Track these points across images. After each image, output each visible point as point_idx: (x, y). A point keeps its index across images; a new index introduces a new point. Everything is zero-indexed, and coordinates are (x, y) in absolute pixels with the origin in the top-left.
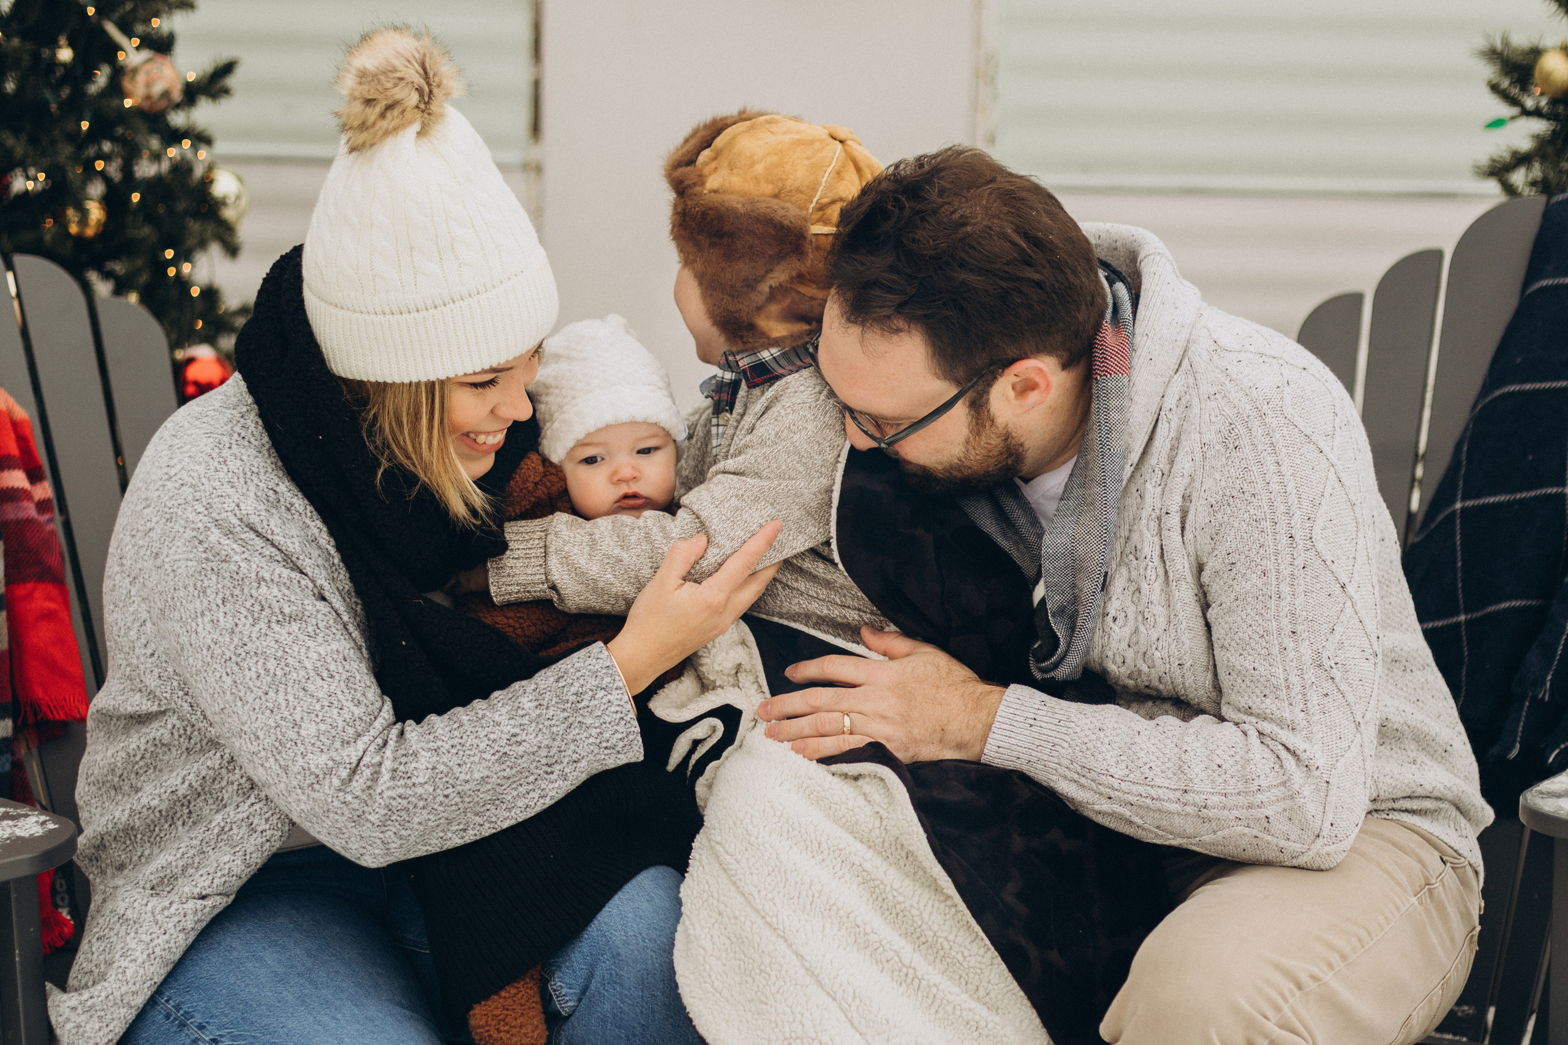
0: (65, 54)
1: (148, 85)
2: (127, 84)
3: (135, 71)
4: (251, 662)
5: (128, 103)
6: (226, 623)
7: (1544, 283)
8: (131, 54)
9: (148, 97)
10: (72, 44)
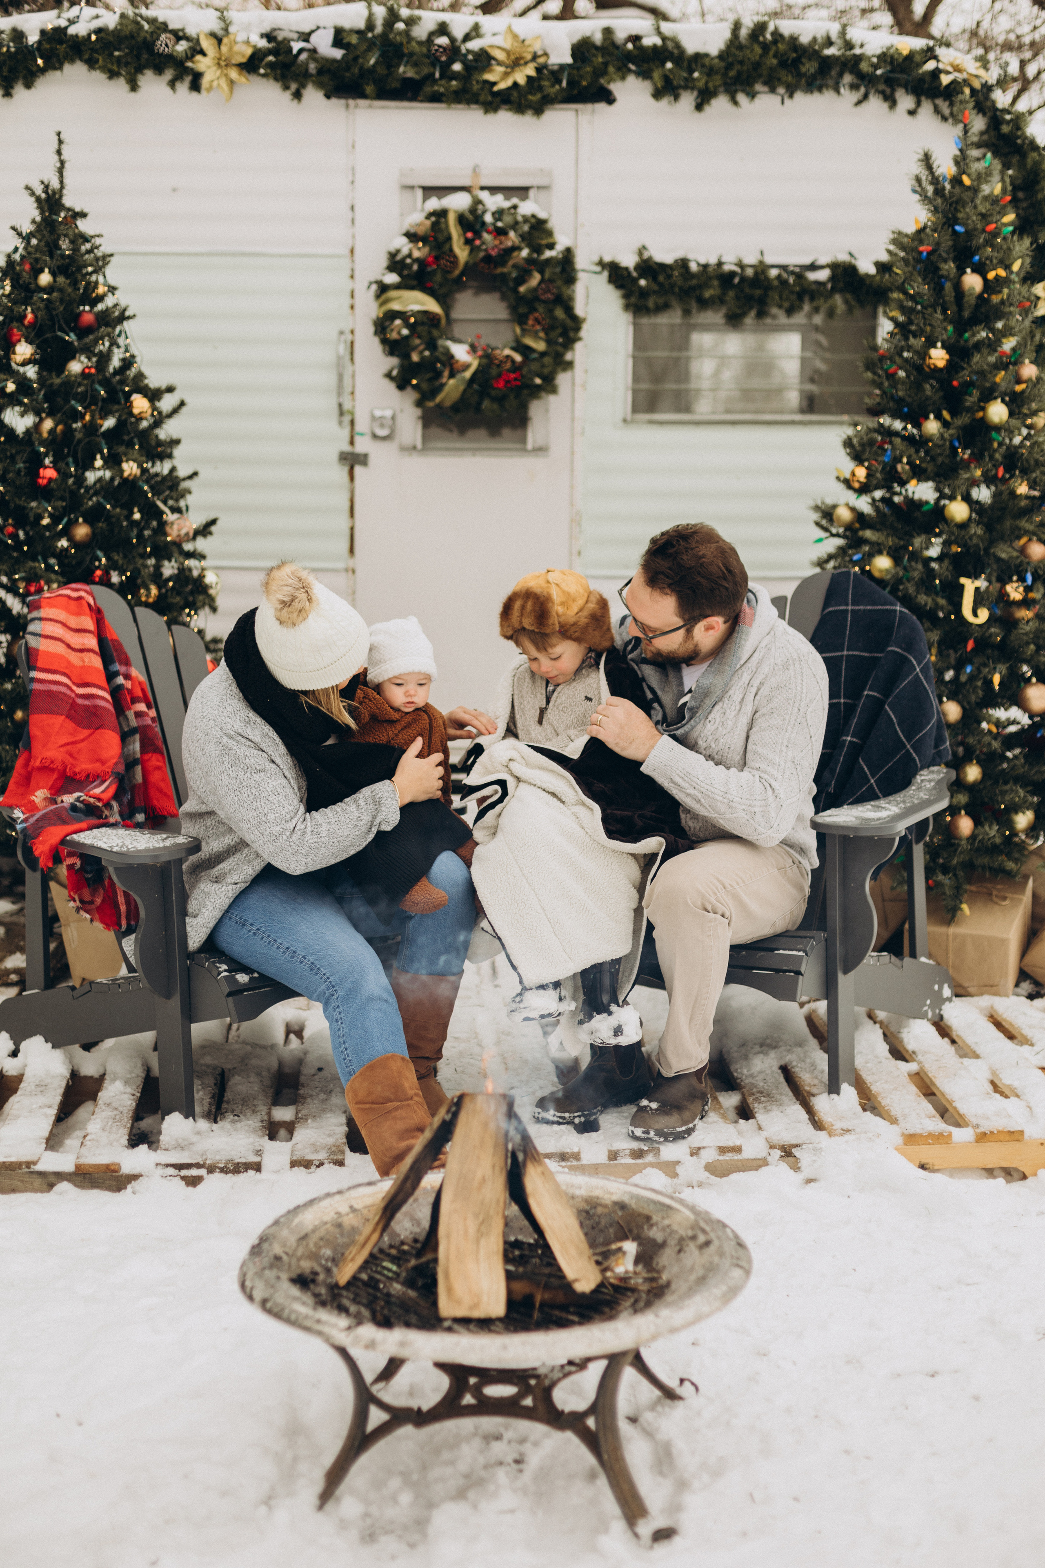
0: (137, 516)
1: (179, 530)
2: (168, 529)
3: (172, 523)
4: (245, 790)
5: (169, 539)
6: (233, 775)
7: (831, 609)
8: (170, 517)
9: (179, 536)
10: (139, 511)
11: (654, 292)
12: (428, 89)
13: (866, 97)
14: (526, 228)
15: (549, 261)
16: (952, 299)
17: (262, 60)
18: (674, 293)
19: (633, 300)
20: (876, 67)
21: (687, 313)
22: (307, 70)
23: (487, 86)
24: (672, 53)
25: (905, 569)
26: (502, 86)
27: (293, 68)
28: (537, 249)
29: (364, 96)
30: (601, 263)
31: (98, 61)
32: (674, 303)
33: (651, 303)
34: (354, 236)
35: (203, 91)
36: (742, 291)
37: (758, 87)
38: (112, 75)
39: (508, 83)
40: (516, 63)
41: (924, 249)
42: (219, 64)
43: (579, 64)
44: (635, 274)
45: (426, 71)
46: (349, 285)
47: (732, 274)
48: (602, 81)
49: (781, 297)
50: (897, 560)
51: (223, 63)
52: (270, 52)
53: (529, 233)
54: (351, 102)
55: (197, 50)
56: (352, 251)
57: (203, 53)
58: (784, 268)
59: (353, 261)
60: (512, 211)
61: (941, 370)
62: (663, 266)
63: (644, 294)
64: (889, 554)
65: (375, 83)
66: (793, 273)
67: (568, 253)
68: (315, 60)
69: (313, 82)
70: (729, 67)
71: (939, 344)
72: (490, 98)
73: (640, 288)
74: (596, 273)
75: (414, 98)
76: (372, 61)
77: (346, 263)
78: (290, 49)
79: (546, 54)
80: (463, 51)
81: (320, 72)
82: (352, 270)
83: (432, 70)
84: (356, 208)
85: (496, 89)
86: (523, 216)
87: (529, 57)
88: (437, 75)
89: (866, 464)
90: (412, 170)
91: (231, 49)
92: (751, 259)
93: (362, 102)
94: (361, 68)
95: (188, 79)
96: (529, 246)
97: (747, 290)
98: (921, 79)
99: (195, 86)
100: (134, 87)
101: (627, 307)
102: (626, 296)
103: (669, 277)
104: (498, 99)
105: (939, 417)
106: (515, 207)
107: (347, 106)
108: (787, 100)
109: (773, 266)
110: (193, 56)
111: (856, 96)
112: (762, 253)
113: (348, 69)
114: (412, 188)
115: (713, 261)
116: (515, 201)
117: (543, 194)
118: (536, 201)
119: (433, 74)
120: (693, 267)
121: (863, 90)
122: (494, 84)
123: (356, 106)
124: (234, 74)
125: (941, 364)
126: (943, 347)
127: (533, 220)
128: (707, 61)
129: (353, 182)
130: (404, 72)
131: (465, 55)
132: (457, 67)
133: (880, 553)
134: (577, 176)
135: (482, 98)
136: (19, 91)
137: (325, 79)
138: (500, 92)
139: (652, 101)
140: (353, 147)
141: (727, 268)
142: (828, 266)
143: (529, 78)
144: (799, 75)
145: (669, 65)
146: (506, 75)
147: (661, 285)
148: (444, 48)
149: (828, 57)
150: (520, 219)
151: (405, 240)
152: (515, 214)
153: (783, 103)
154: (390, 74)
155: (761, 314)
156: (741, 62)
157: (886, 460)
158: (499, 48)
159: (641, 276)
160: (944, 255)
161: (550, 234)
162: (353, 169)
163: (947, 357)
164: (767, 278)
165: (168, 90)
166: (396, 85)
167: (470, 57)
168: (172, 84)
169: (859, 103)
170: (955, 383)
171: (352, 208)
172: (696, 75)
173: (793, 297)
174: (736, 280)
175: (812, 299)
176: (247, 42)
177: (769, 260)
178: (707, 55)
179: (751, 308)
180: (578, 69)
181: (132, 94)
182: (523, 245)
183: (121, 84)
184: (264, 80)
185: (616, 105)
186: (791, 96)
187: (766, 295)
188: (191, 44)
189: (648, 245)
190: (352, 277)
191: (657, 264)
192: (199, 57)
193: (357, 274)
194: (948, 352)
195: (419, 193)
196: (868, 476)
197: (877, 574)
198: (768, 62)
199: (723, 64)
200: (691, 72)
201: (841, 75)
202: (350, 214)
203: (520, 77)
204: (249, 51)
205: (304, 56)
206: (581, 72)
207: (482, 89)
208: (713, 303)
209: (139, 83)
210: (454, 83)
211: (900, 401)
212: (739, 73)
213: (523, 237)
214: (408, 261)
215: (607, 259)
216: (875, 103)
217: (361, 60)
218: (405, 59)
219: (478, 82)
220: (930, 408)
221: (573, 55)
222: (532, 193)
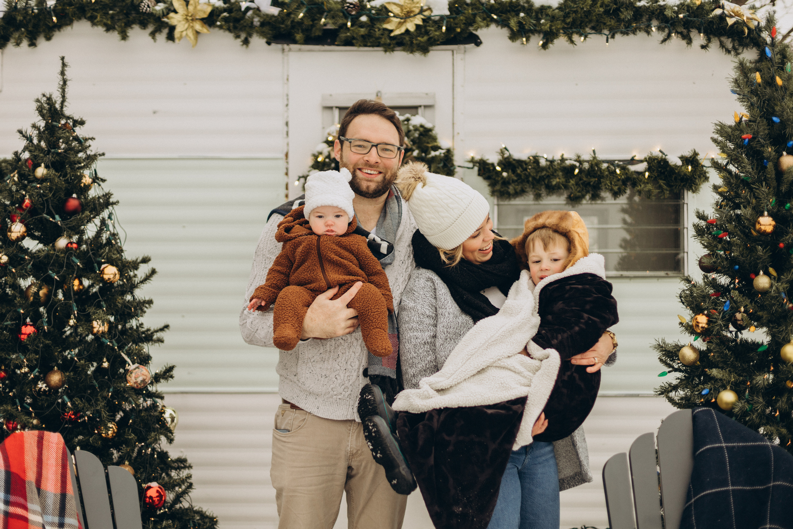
0: (105, 365)
1: (137, 377)
2: (129, 376)
3: (132, 371)
5: (129, 384)
7: (707, 447)
8: (131, 365)
9: (136, 382)
10: (107, 361)
11: (514, 181)
12: (343, 35)
13: (669, 36)
14: (416, 135)
15: (434, 158)
16: (773, 176)
17: (219, 16)
18: (528, 182)
19: (498, 187)
20: (677, 13)
21: (538, 197)
22: (252, 23)
23: (386, 32)
24: (523, 7)
25: (748, 401)
26: (397, 32)
27: (242, 22)
28: (426, 150)
29: (295, 42)
30: (472, 161)
31: (96, 17)
32: (528, 189)
33: (511, 189)
34: (288, 144)
35: (177, 41)
36: (581, 179)
37: (588, 30)
38: (109, 28)
39: (402, 30)
40: (408, 15)
41: (747, 136)
42: (187, 19)
43: (454, 16)
44: (498, 168)
45: (341, 21)
46: (285, 179)
47: (573, 167)
48: (471, 29)
49: (611, 184)
50: (740, 394)
51: (191, 19)
52: (225, 10)
53: (418, 138)
54: (285, 46)
55: (172, 10)
56: (287, 155)
57: (175, 12)
58: (611, 162)
59: (287, 162)
60: (406, 122)
61: (768, 234)
62: (520, 162)
63: (506, 183)
64: (732, 389)
65: (303, 31)
66: (618, 166)
67: (449, 153)
68: (259, 16)
69: (257, 32)
70: (566, 16)
71: (766, 213)
72: (388, 41)
73: (503, 177)
74: (469, 168)
75: (332, 43)
76: (301, 15)
77: (282, 164)
78: (240, 7)
79: (430, 9)
80: (369, 6)
81: (263, 24)
82: (287, 169)
83: (345, 21)
84: (290, 124)
85: (392, 35)
86: (414, 126)
87: (417, 11)
88: (349, 24)
89: (706, 312)
90: (331, 95)
91: (195, 7)
92: (586, 156)
93: (293, 46)
94: (293, 21)
95: (166, 31)
96: (418, 148)
97: (585, 179)
98: (711, 22)
99: (171, 37)
100: (124, 37)
101: (493, 193)
102: (492, 185)
103: (526, 170)
104: (394, 42)
105: (767, 273)
106: (408, 120)
107: (283, 50)
108: (610, 40)
109: (604, 161)
110: (168, 14)
111: (661, 36)
112: (594, 151)
113: (283, 22)
114: (331, 108)
115: (558, 157)
116: (408, 115)
117: (428, 112)
118: (423, 116)
119: (346, 24)
120: (543, 163)
121: (667, 31)
122: (392, 31)
123: (290, 50)
124: (198, 26)
125: (769, 229)
126: (770, 215)
127: (421, 129)
128: (550, 12)
129: (287, 105)
130: (325, 25)
131: (370, 10)
132: (364, 19)
133: (725, 388)
134: (453, 98)
135: (383, 41)
136: (42, 42)
137: (265, 29)
138: (395, 37)
139: (509, 42)
140: (288, 79)
141: (568, 163)
142: (645, 160)
143: (418, 26)
144: (619, 20)
145: (522, 15)
146: (400, 24)
147: (518, 176)
148: (355, 5)
149: (640, 7)
150: (411, 128)
151: (325, 145)
152: (408, 124)
153: (607, 41)
154: (313, 26)
155: (595, 197)
156: (576, 12)
157: (725, 310)
158: (395, 4)
159: (503, 170)
160: (762, 141)
161: (434, 139)
162: (287, 95)
163: (773, 223)
164: (600, 169)
165: (150, 38)
166: (318, 33)
167: (373, 12)
168: (153, 34)
169: (664, 41)
170: (782, 245)
171: (287, 124)
172: (543, 21)
173: (620, 183)
174: (577, 171)
175: (634, 185)
176: (209, 3)
177: (601, 156)
178: (550, 7)
179: (588, 192)
180: (454, 19)
181: (123, 41)
182: (414, 148)
183: (115, 36)
184: (221, 31)
185: (482, 46)
186: (613, 37)
187: (599, 182)
188: (166, 5)
189: (508, 148)
190: (287, 174)
191: (514, 160)
192: (172, 15)
193: (290, 173)
194: (774, 219)
195: (336, 112)
196: (709, 322)
197: (723, 406)
198: (597, 10)
199: (561, 13)
200: (538, 20)
201: (650, 20)
202: (285, 128)
203: (411, 26)
204: (209, 9)
205: (250, 13)
206: (456, 21)
207: (382, 35)
208: (559, 188)
209: (128, 34)
210: (362, 30)
211: (733, 261)
212: (574, 21)
213: (414, 141)
214: (327, 160)
215: (478, 157)
216: (676, 40)
217: (292, 16)
218: (325, 14)
219: (379, 30)
220: (760, 265)
221: (450, 9)
222: (420, 110)
